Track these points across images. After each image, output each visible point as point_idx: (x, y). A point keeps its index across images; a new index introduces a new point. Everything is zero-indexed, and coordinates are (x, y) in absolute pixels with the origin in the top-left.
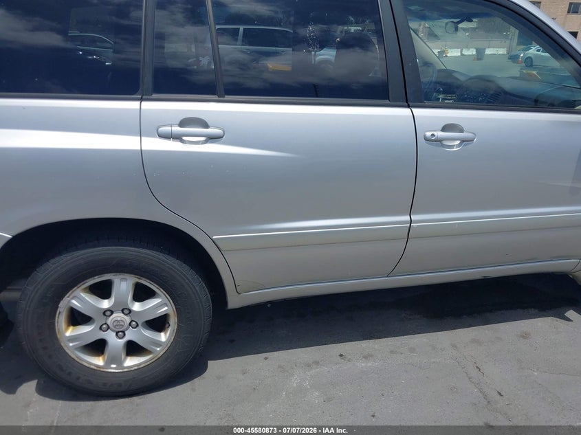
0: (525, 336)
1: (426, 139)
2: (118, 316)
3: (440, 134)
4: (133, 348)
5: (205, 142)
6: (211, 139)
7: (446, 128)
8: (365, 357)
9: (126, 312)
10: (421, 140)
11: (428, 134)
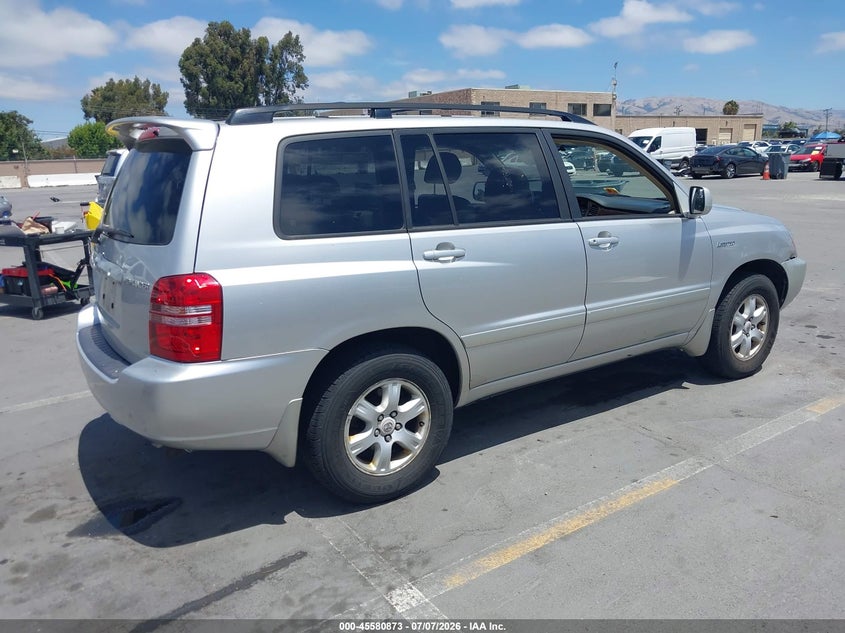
0: (663, 403)
1: (591, 245)
2: (387, 419)
3: (598, 239)
4: (398, 451)
5: (454, 260)
6: (458, 257)
7: (601, 235)
8: (559, 438)
9: (394, 414)
10: (587, 246)
11: (591, 240)
